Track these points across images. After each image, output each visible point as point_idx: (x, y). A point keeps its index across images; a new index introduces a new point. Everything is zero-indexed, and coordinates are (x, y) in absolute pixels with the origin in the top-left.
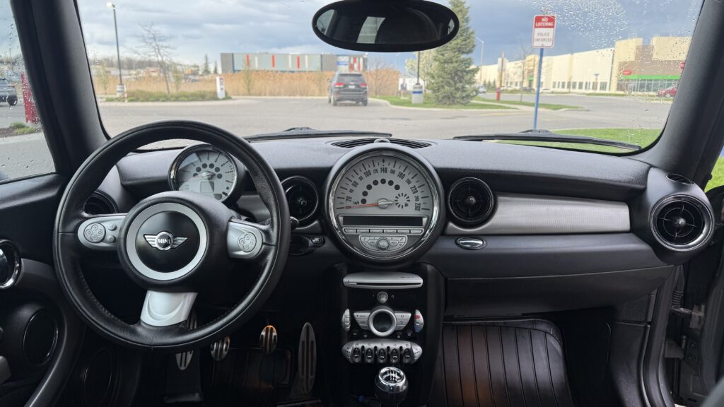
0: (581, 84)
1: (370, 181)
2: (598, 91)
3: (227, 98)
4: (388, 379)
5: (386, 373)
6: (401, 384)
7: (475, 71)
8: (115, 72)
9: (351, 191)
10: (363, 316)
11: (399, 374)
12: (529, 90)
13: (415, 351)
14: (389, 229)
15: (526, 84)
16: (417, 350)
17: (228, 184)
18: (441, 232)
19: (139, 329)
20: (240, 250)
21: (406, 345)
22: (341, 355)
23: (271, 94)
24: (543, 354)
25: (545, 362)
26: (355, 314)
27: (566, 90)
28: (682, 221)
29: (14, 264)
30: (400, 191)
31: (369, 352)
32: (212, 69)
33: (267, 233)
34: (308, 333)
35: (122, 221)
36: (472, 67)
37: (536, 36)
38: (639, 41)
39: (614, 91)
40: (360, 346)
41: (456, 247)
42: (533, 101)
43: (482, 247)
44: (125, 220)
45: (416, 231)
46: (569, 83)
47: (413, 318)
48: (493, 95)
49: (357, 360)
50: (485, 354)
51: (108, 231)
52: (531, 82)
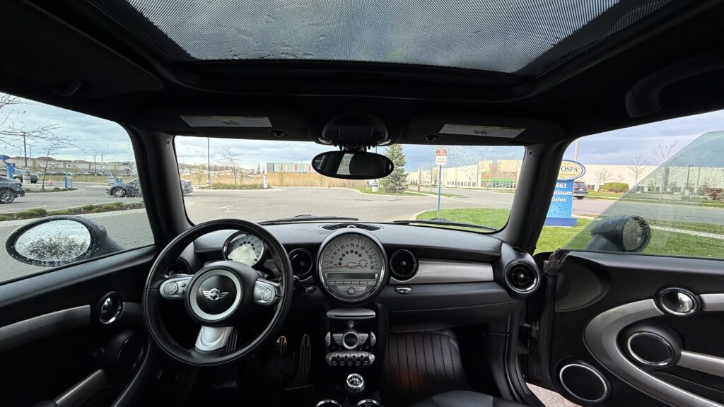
0: (462, 183)
1: (344, 251)
2: (471, 187)
3: (269, 187)
4: (352, 383)
5: (351, 378)
6: (361, 385)
7: (406, 176)
8: (206, 172)
9: (333, 257)
10: (338, 336)
11: (359, 379)
12: (434, 186)
13: (370, 358)
14: (356, 281)
15: (433, 183)
16: (372, 357)
17: (258, 254)
18: (386, 282)
19: (193, 353)
20: (261, 299)
21: (364, 355)
22: (325, 361)
23: (293, 186)
24: (448, 351)
25: (449, 356)
26: (334, 335)
27: (454, 186)
28: (522, 276)
29: (118, 307)
30: (362, 258)
31: (342, 359)
32: (261, 171)
33: (278, 288)
34: (306, 341)
35: (189, 281)
36: (405, 173)
37: (437, 160)
38: (491, 162)
39: (479, 187)
40: (336, 355)
41: (395, 292)
42: (437, 192)
43: (411, 292)
44: (192, 279)
45: (372, 283)
46: (456, 183)
47: (370, 337)
48: (416, 188)
49: (334, 365)
50: (414, 351)
51: (180, 287)
52: (436, 181)
